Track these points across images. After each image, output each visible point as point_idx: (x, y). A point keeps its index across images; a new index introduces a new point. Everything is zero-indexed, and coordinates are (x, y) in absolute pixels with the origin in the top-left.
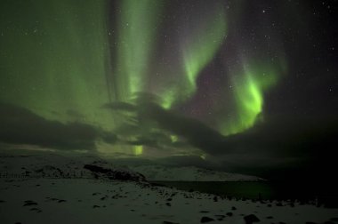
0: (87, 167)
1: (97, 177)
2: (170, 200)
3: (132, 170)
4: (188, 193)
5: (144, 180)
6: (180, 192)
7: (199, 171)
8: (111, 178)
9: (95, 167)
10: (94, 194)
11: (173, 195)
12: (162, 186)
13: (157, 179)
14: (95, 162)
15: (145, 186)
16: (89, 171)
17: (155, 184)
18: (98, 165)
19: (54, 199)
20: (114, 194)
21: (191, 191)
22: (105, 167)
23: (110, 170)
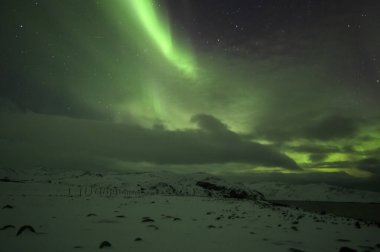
0: (200, 184)
1: (210, 195)
2: (296, 223)
3: (249, 187)
4: (319, 216)
5: (263, 198)
6: (308, 214)
7: (331, 189)
8: (226, 197)
9: (208, 184)
10: (208, 213)
11: (300, 217)
12: (286, 206)
13: (278, 197)
14: (208, 179)
15: (265, 205)
16: (201, 188)
17: (277, 204)
18: (211, 182)
19: (169, 217)
20: (230, 214)
21: (323, 213)
22: (219, 184)
23: (224, 188)
